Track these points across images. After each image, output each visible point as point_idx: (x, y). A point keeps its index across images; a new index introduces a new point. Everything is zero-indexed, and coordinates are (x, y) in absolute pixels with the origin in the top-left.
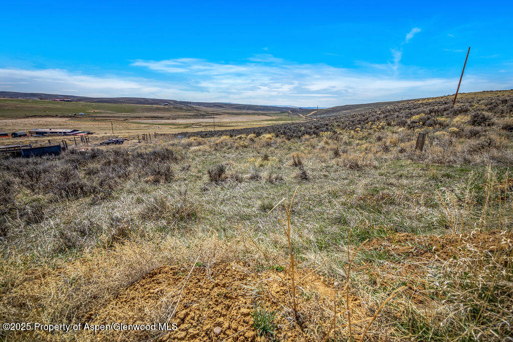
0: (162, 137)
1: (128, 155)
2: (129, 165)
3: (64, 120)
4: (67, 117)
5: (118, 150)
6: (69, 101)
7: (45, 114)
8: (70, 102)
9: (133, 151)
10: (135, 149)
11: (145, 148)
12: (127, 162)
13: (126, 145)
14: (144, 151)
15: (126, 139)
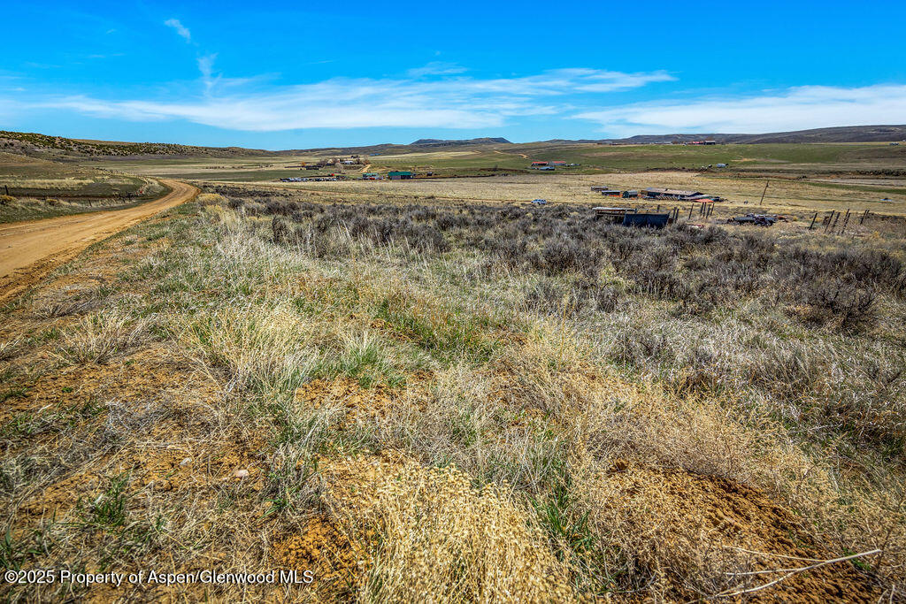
0: (881, 224)
1: (772, 250)
2: (765, 270)
3: (690, 175)
4: (697, 171)
5: (756, 238)
6: (710, 144)
7: (670, 166)
8: (713, 146)
9: (788, 243)
10: (793, 242)
11: (820, 244)
12: (763, 263)
13: (776, 230)
14: (814, 248)
15: (781, 218)
